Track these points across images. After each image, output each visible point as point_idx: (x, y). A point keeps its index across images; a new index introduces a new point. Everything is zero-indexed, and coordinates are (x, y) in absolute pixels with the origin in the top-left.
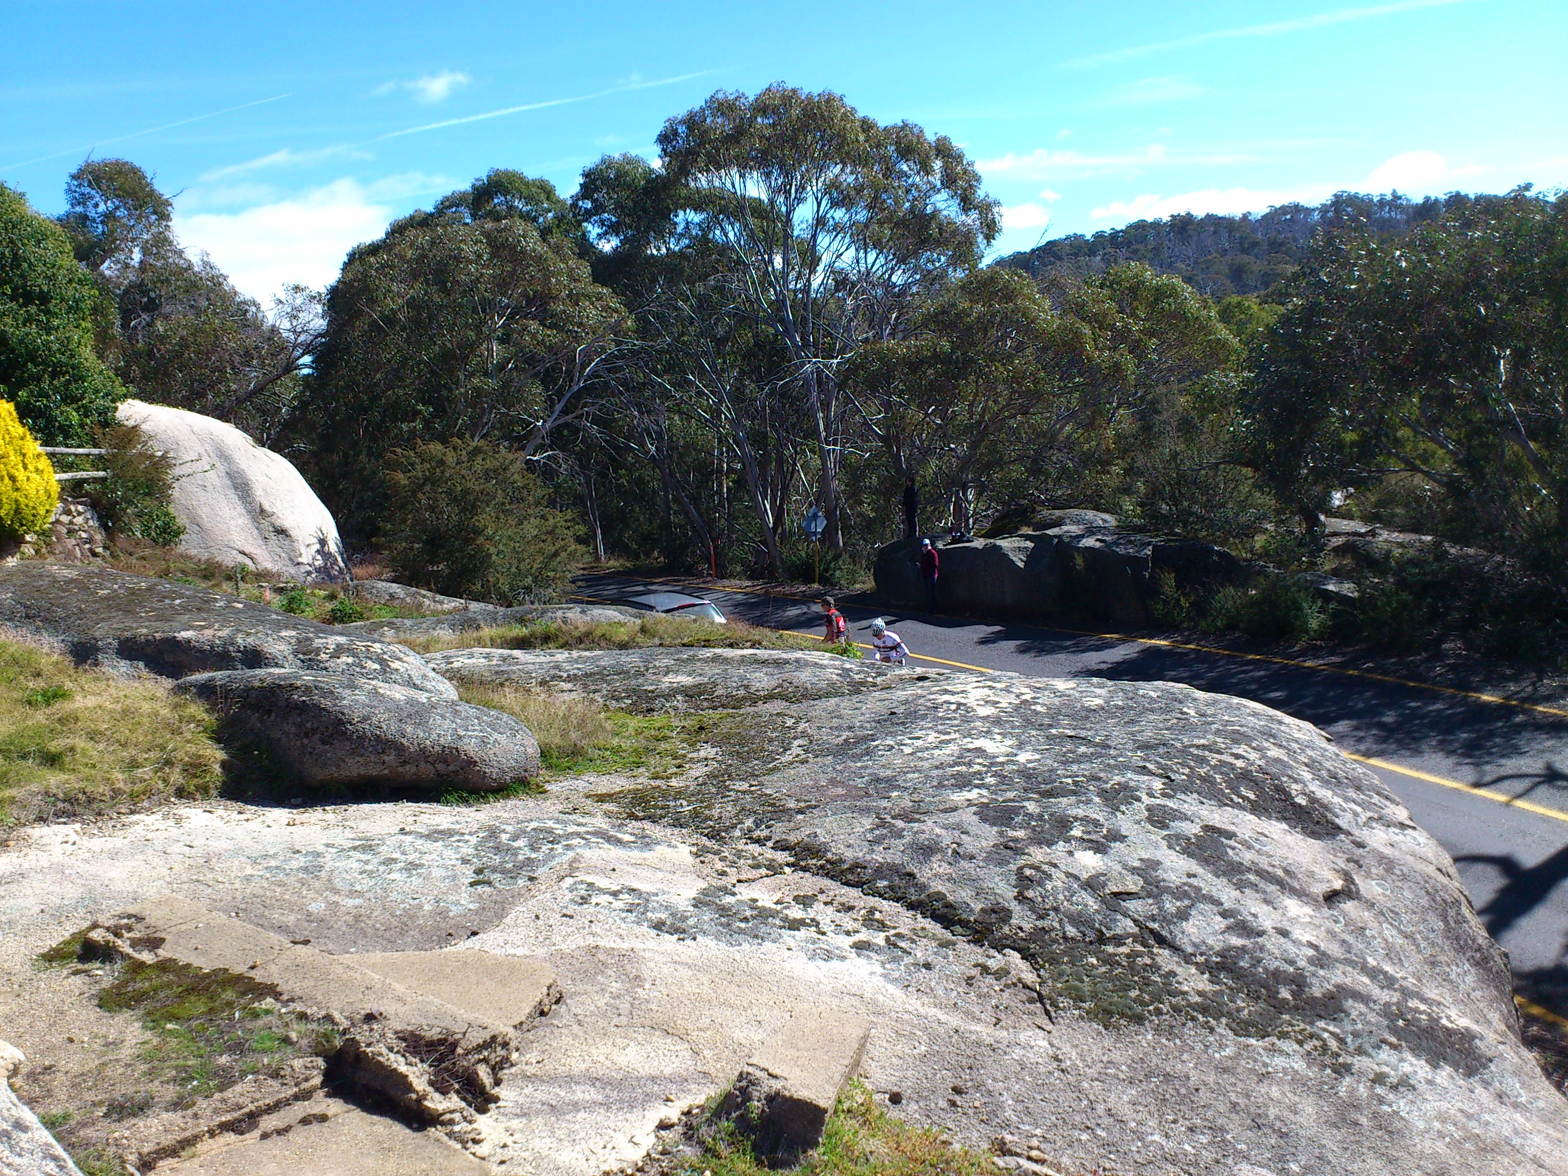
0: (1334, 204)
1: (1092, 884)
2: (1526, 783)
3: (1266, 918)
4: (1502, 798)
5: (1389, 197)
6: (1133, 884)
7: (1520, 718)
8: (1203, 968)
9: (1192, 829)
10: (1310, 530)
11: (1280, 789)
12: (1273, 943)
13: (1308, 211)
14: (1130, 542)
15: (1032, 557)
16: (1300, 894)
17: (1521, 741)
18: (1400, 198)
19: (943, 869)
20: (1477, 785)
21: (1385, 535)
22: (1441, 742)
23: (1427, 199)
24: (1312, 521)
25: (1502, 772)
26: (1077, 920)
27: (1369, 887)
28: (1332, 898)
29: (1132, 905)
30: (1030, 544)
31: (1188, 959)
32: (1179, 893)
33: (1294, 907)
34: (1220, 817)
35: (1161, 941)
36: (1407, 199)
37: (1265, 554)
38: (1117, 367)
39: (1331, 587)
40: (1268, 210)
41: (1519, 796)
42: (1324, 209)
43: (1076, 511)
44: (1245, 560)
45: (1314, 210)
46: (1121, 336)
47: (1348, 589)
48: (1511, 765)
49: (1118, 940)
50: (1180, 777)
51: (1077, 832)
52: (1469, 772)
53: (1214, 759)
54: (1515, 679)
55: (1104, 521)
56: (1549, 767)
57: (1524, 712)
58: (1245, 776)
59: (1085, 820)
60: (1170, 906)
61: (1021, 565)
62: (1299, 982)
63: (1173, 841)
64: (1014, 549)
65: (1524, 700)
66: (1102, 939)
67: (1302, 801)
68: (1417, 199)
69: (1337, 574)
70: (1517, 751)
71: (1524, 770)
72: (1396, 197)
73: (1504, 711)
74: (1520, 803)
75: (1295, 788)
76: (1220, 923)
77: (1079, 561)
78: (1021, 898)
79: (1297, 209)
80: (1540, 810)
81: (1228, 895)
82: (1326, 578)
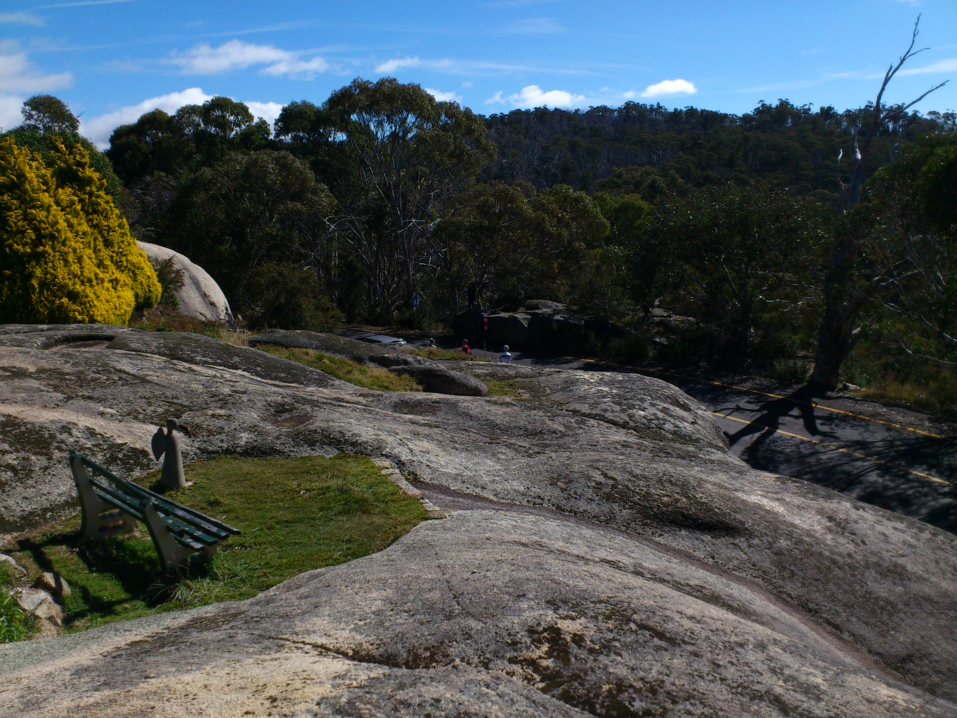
0: (625, 108)
1: (644, 417)
2: (730, 411)
3: (681, 425)
4: (723, 416)
5: (655, 106)
6: (652, 417)
7: (727, 390)
8: (671, 433)
9: (661, 407)
10: (646, 315)
11: (677, 400)
12: (684, 430)
13: (612, 111)
14: (575, 318)
15: (530, 323)
16: (687, 422)
17: (728, 398)
18: (661, 107)
19: (611, 414)
20: (715, 412)
21: (674, 317)
22: (702, 398)
23: (676, 110)
24: (647, 311)
25: (722, 408)
26: (643, 424)
27: (700, 422)
28: (692, 423)
29: (654, 421)
30: (529, 317)
31: (667, 432)
32: (663, 420)
33: (686, 424)
34: (666, 405)
35: (661, 429)
36: (666, 109)
37: (628, 324)
38: (559, 234)
39: (658, 340)
40: (589, 109)
41: (728, 415)
42: (620, 110)
43: (544, 301)
44: (621, 327)
45: (616, 110)
46: (560, 220)
47: (663, 340)
48: (726, 405)
49: (652, 428)
50: (654, 396)
51: (637, 407)
52: (712, 408)
53: (660, 392)
54: (725, 376)
55: (556, 306)
56: (737, 406)
57: (729, 388)
58: (668, 396)
59: (638, 405)
60: (661, 422)
61: (526, 326)
62: (690, 437)
63: (658, 409)
64: (523, 319)
65: (728, 384)
66: (649, 428)
67: (682, 403)
68: (671, 109)
69: (658, 334)
70: (727, 401)
71: (729, 407)
72: (659, 107)
73: (722, 388)
74: (728, 417)
75: (680, 400)
76: (672, 426)
77: (555, 326)
78: (630, 420)
79: (604, 109)
80: (734, 419)
81: (672, 421)
82: (654, 336)
